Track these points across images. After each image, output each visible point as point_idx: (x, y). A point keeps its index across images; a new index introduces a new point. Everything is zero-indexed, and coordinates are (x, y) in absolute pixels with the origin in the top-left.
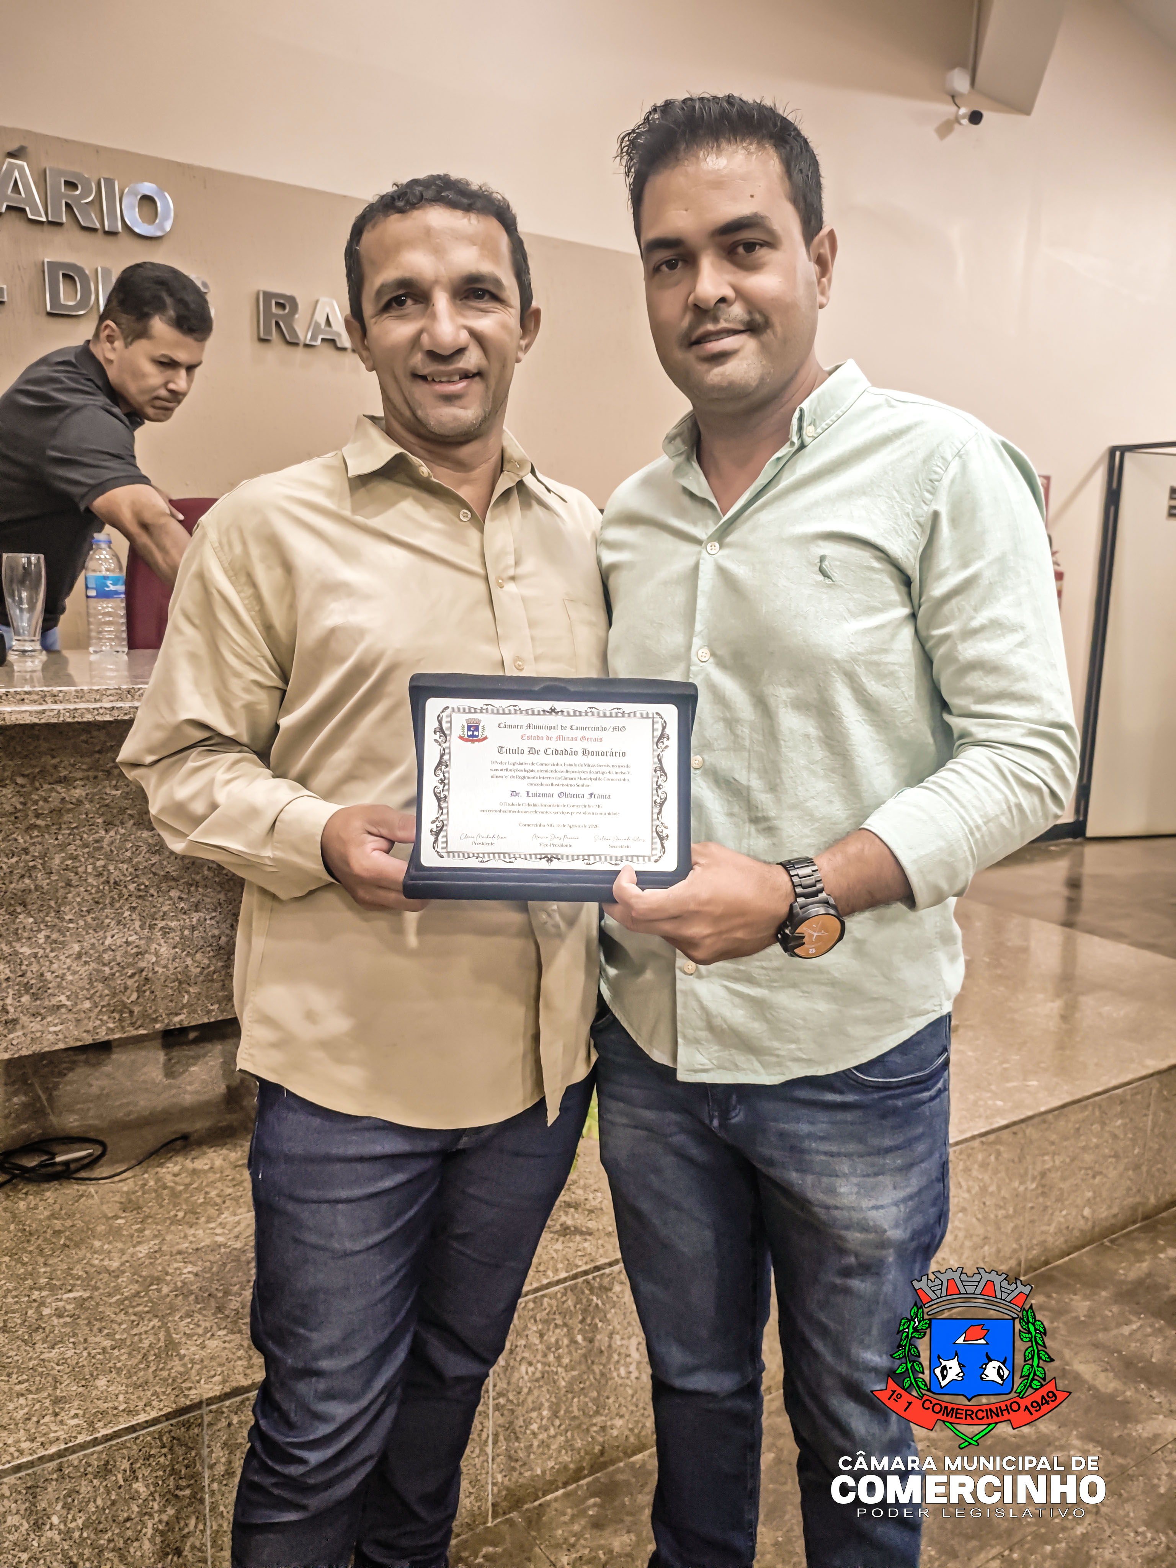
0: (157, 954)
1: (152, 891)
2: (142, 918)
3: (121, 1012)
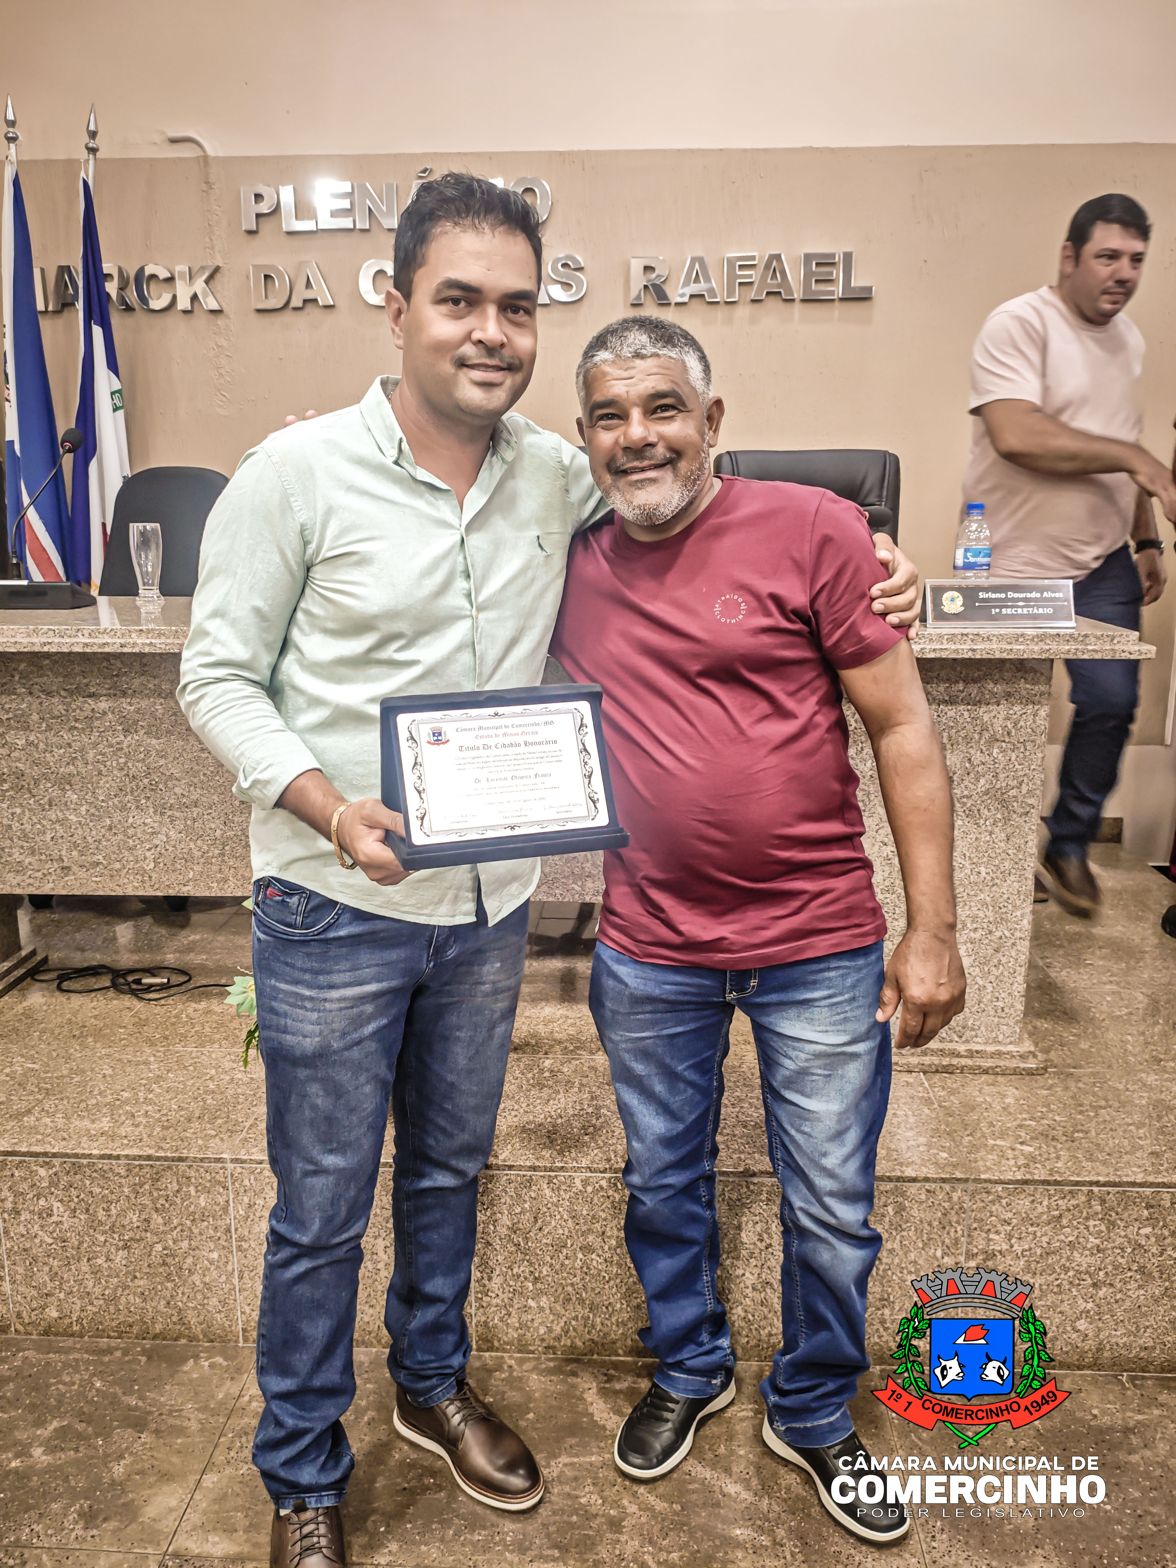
0: (167, 835)
1: (161, 786)
2: (155, 806)
3: (142, 875)
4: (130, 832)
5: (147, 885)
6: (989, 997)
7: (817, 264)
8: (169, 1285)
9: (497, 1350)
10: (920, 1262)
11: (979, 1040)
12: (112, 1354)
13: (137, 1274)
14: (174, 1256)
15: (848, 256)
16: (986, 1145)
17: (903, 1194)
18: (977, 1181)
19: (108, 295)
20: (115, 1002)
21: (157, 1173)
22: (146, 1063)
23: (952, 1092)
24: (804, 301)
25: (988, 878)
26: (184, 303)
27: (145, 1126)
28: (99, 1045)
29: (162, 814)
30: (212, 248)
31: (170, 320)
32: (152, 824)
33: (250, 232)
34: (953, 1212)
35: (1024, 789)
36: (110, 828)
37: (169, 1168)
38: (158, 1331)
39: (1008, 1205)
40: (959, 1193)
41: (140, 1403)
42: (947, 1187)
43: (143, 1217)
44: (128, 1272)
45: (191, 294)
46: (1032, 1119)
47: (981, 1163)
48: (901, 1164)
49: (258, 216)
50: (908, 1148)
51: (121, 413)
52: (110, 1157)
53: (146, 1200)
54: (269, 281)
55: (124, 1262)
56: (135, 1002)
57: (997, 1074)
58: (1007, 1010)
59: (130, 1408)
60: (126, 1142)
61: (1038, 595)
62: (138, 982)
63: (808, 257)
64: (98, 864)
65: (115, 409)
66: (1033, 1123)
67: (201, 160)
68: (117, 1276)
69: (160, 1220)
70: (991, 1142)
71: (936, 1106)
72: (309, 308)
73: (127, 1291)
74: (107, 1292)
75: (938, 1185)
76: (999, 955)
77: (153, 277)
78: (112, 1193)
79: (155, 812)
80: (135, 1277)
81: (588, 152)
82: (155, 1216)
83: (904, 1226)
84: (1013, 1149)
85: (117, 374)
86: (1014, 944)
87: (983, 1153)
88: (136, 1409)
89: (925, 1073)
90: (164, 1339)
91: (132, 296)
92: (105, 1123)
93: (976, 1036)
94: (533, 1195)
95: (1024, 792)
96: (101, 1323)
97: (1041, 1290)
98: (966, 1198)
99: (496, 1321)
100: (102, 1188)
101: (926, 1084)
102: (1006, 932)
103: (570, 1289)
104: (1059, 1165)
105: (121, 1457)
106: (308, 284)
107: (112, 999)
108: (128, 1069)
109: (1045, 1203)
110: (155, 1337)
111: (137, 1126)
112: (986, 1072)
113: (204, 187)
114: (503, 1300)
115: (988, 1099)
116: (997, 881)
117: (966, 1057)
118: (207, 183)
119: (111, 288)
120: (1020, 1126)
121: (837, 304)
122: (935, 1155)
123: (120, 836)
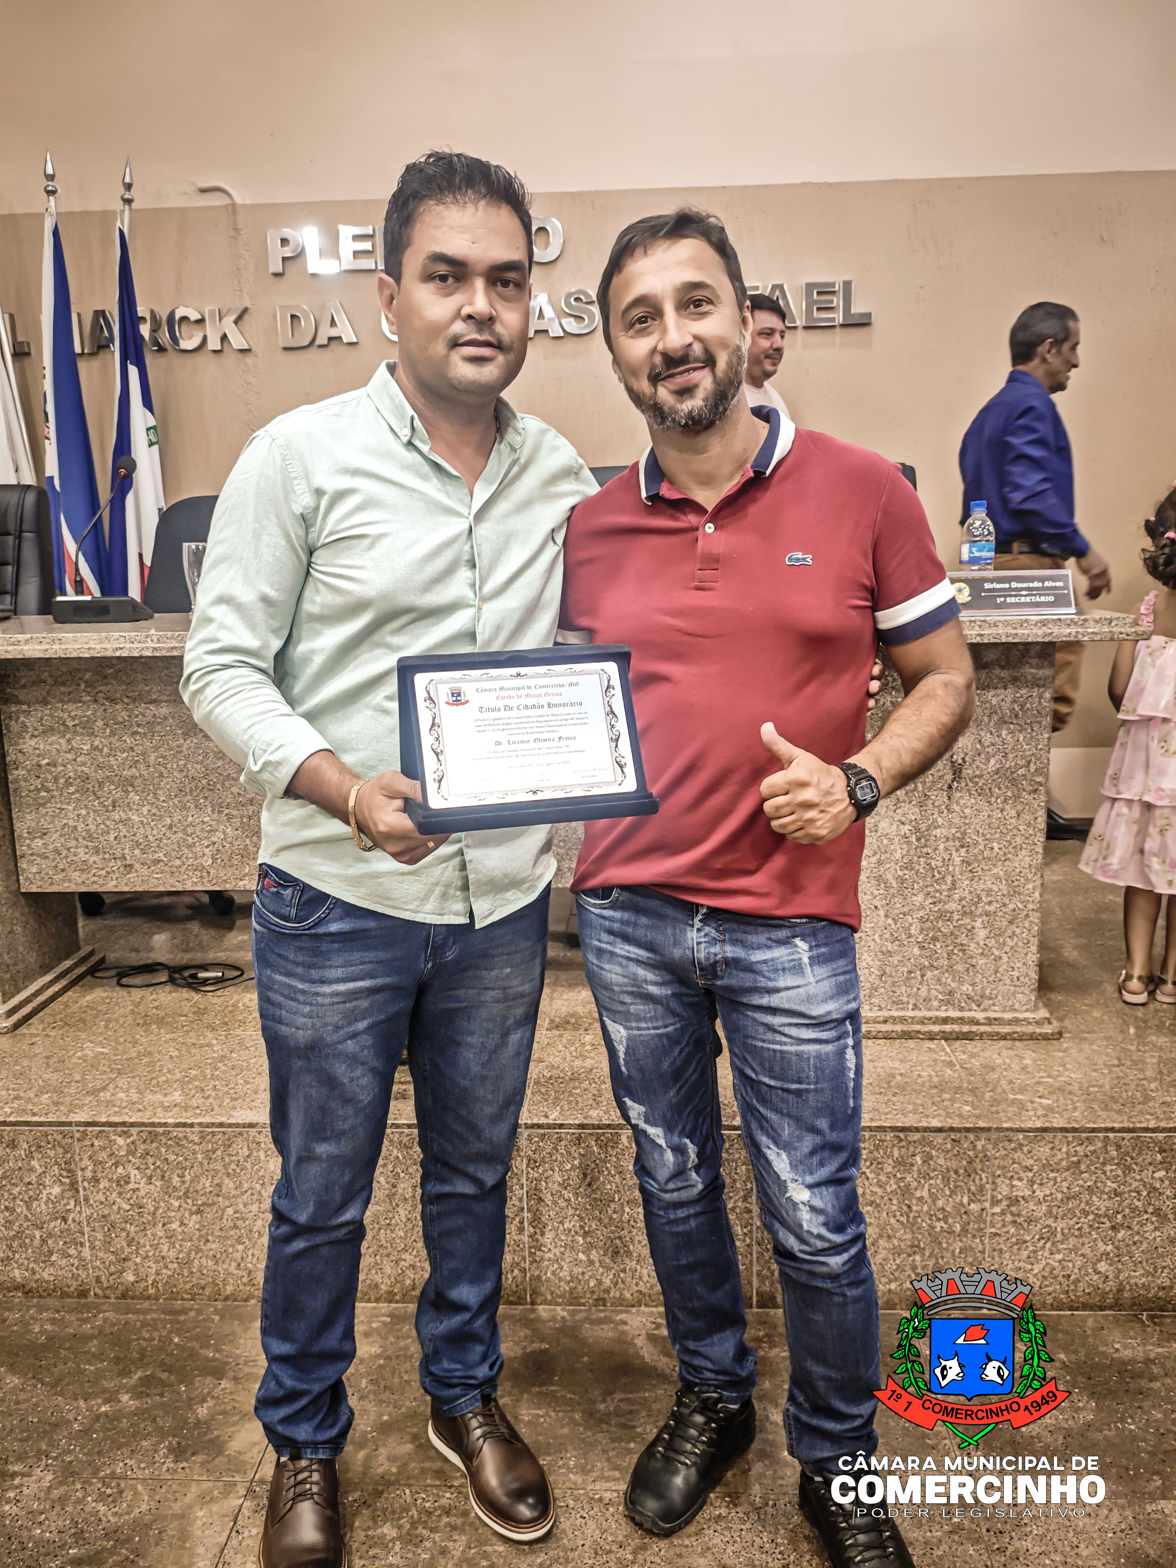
0: (224, 832)
1: (218, 786)
2: (212, 805)
3: (201, 871)
4: (189, 830)
5: (205, 880)
6: (1005, 966)
7: (819, 293)
8: (240, 1248)
9: (550, 1304)
10: (948, 1209)
11: (997, 1008)
12: (186, 1314)
13: (210, 1238)
14: (244, 1219)
15: (847, 285)
16: (1007, 1100)
17: (930, 1144)
18: (999, 1129)
19: (142, 337)
20: (174, 994)
21: (229, 1139)
22: (209, 1045)
23: (973, 1056)
24: (806, 328)
25: (1001, 853)
26: (214, 343)
27: (215, 1099)
28: (162, 1031)
29: (220, 812)
30: (241, 290)
31: (201, 359)
32: (211, 823)
33: (277, 275)
34: (978, 1160)
35: (1033, 768)
36: (170, 827)
37: (241, 1134)
38: (228, 1292)
39: (1030, 1152)
40: (983, 1142)
41: (217, 1355)
42: (971, 1136)
43: (216, 1182)
44: (201, 1236)
45: (220, 334)
46: (1049, 1076)
47: (1002, 1114)
48: (927, 1116)
49: (284, 259)
50: (933, 1104)
51: (156, 448)
52: (184, 1125)
53: (219, 1166)
54: (295, 321)
55: (197, 1226)
56: (193, 994)
57: (1015, 1039)
58: (1022, 979)
59: (208, 1360)
60: (198, 1111)
61: (1040, 585)
62: (194, 976)
63: (810, 287)
64: (159, 861)
65: (151, 444)
66: (1050, 1080)
67: (230, 208)
68: (191, 1240)
69: (231, 1185)
70: (1011, 1096)
71: (958, 1067)
72: (334, 345)
73: (200, 1255)
74: (181, 1256)
75: (963, 1134)
76: (1013, 927)
77: (184, 319)
78: (186, 1160)
79: (213, 811)
80: (208, 1241)
81: (597, 193)
82: (226, 1181)
83: (932, 1175)
84: (1032, 1102)
85: (151, 410)
86: (1027, 916)
87: (1003, 1106)
88: (214, 1360)
89: (946, 1039)
90: (235, 1300)
91: (164, 336)
92: (177, 1096)
93: (994, 1005)
94: (582, 1152)
95: (1032, 770)
96: (175, 1286)
97: (1063, 1234)
98: (990, 1146)
99: (549, 1275)
100: (177, 1155)
101: (948, 1050)
102: (1020, 905)
103: (618, 1242)
104: (1076, 1114)
105: (204, 1400)
106: (333, 323)
107: (170, 992)
108: (193, 1051)
109: (1064, 1150)
110: (226, 1299)
111: (207, 1098)
112: (1004, 1038)
113: (233, 233)
114: (555, 1255)
115: (1007, 1061)
116: (1009, 856)
117: (984, 1024)
118: (235, 229)
119: (145, 330)
120: (1039, 1083)
121: (838, 330)
122: (959, 1108)
123: (180, 835)
